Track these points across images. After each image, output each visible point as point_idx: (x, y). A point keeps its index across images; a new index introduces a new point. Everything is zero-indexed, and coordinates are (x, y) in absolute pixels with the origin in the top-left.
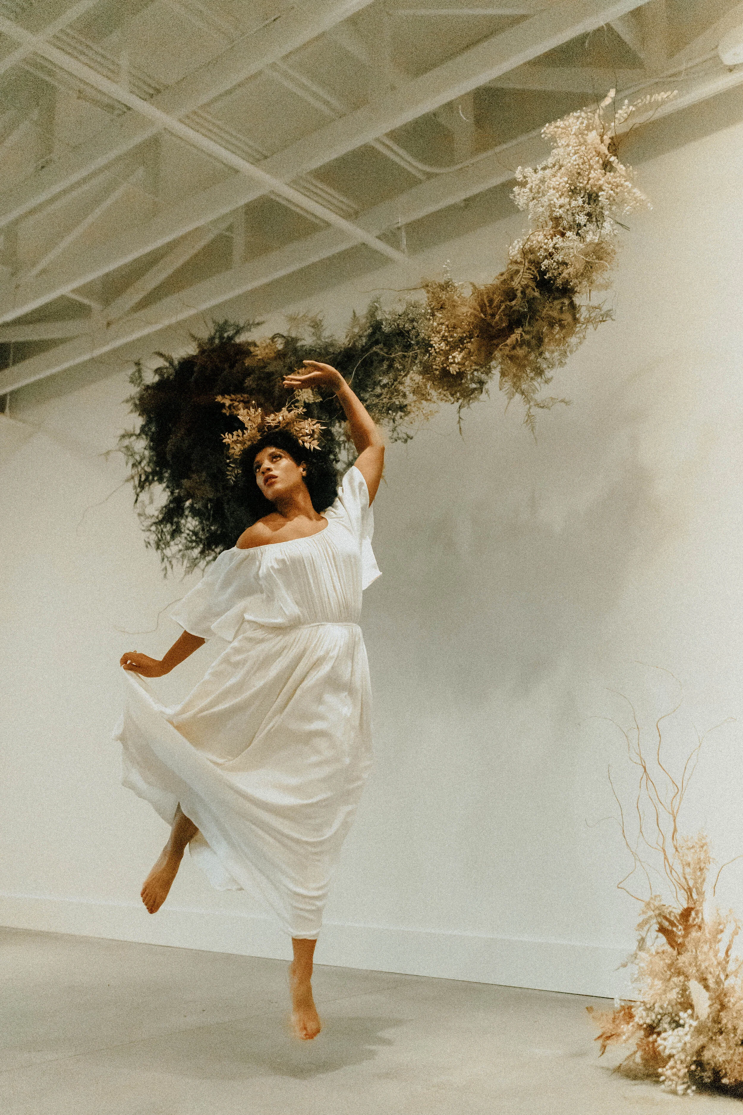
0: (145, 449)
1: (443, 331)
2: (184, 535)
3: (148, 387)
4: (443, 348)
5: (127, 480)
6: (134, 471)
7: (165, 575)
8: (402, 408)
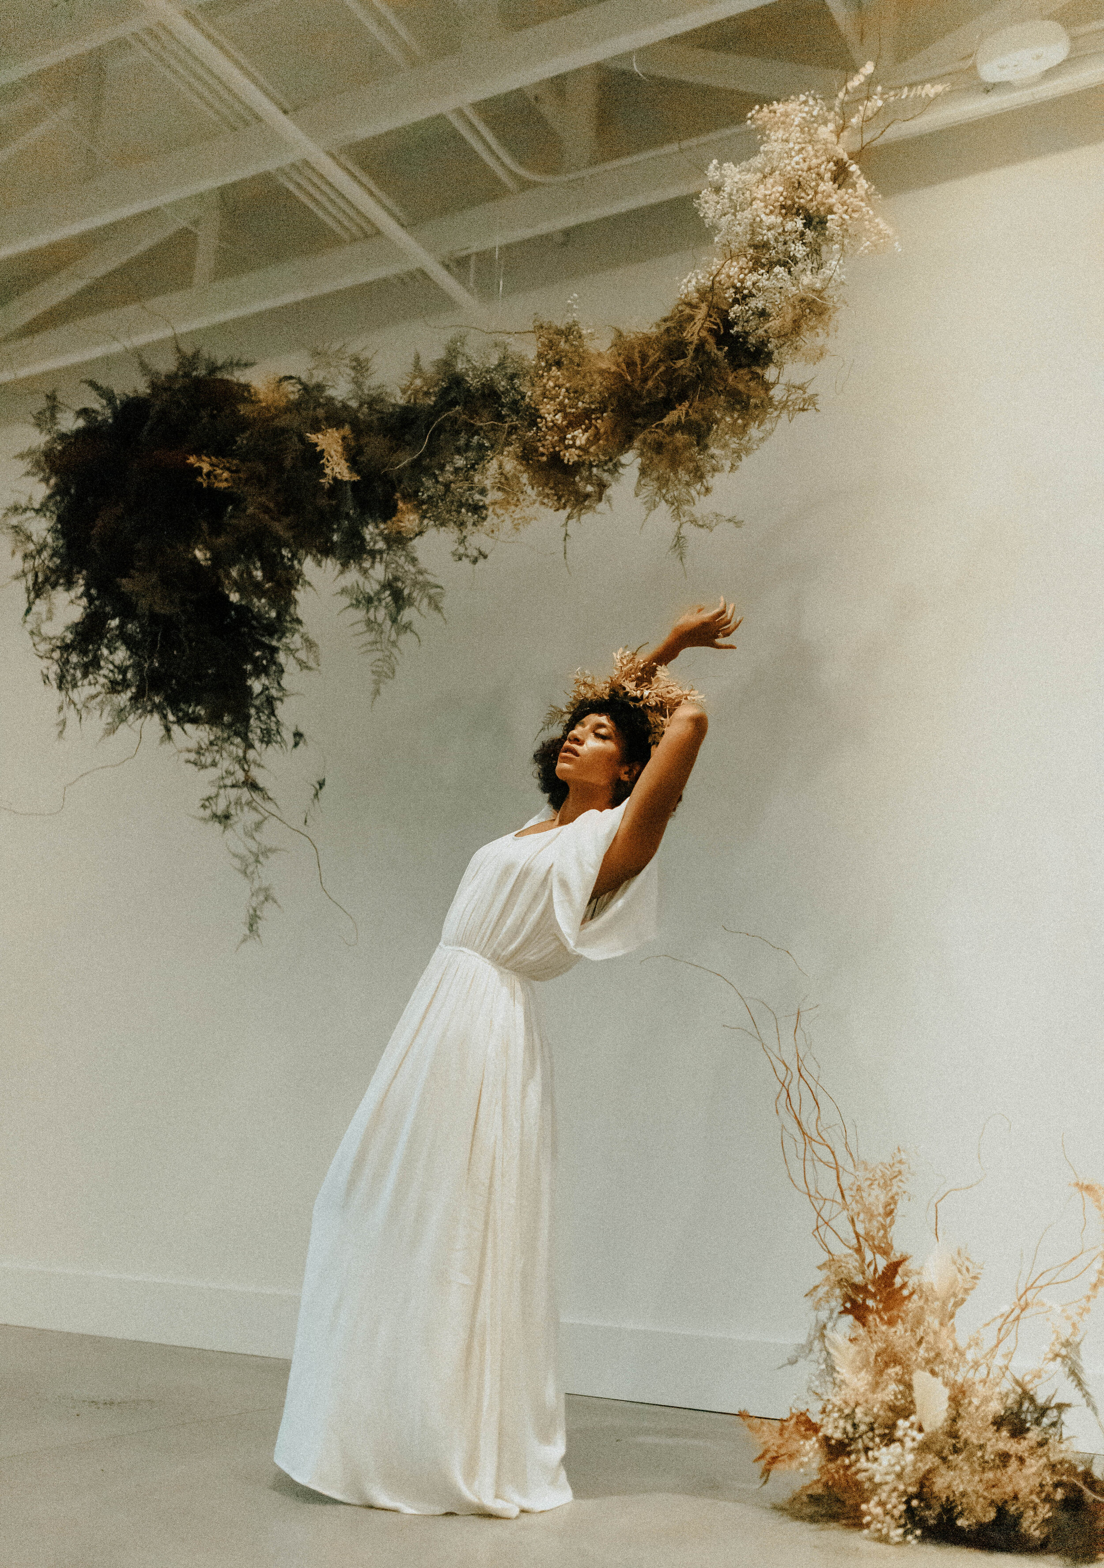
0: (49, 531)
1: (561, 397)
2: (104, 672)
3: (63, 437)
4: (559, 422)
5: (17, 578)
6: (29, 565)
7: (61, 732)
8: (476, 509)
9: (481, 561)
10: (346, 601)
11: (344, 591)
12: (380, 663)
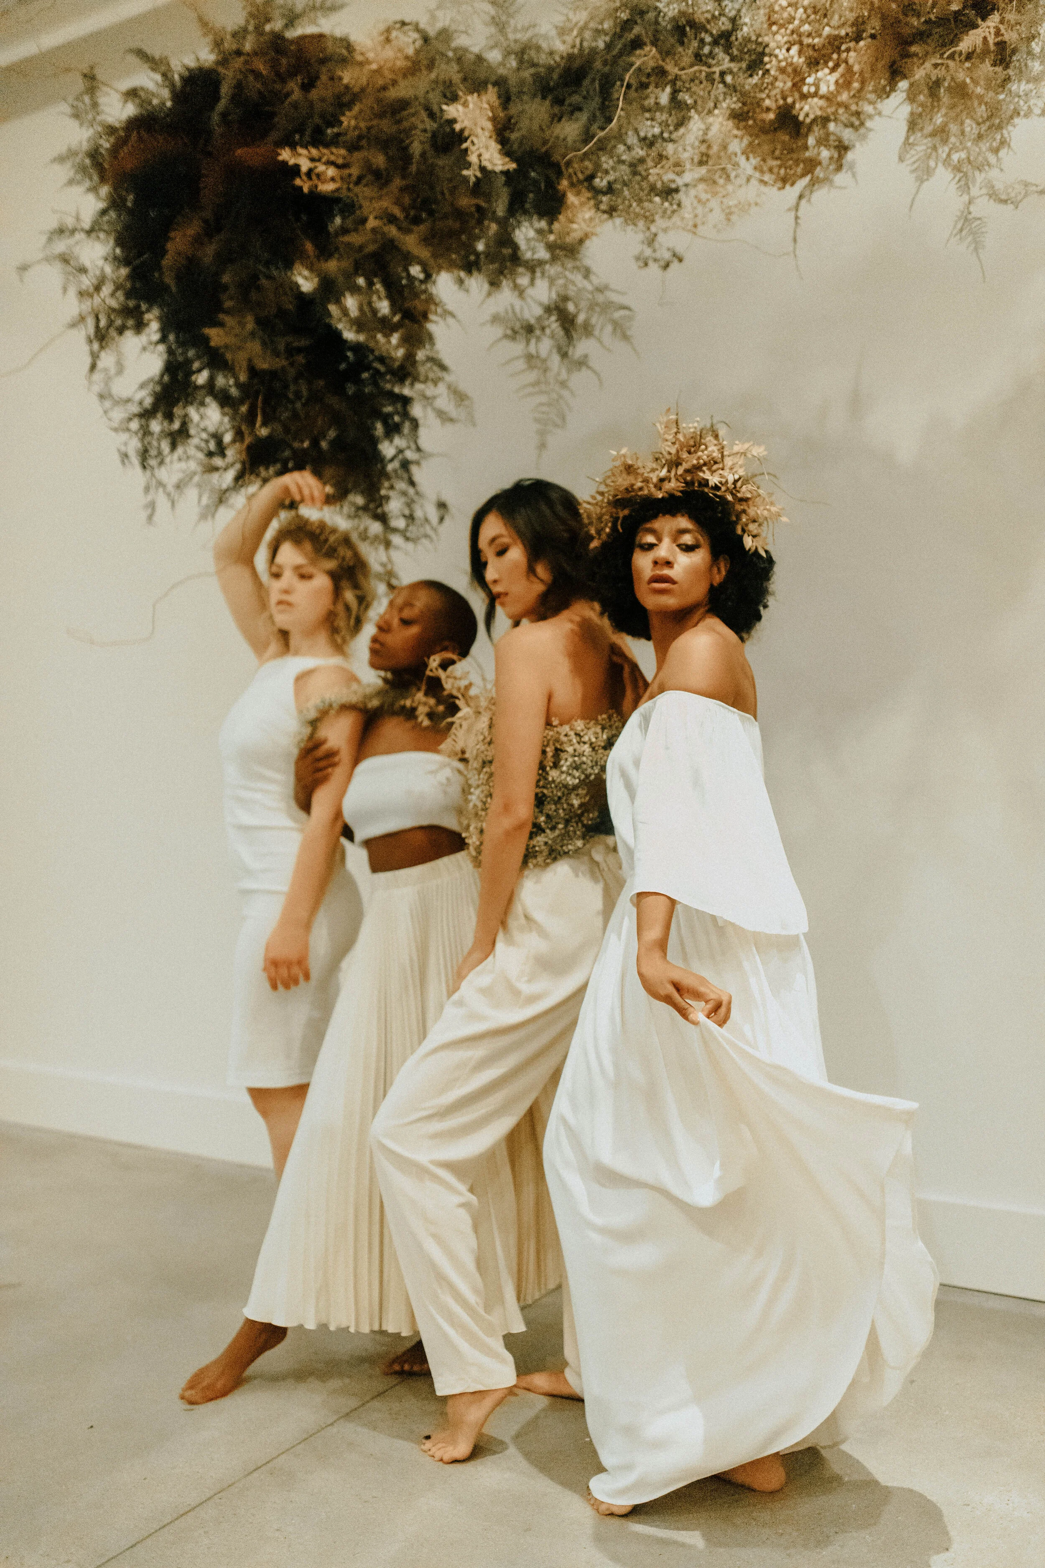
0: (106, 259)
1: (797, 22)
2: (195, 441)
3: (111, 130)
4: (795, 59)
5: (73, 325)
6: (86, 306)
7: (150, 517)
8: (669, 192)
9: (675, 265)
10: (498, 331)
11: (495, 319)
12: (544, 409)
